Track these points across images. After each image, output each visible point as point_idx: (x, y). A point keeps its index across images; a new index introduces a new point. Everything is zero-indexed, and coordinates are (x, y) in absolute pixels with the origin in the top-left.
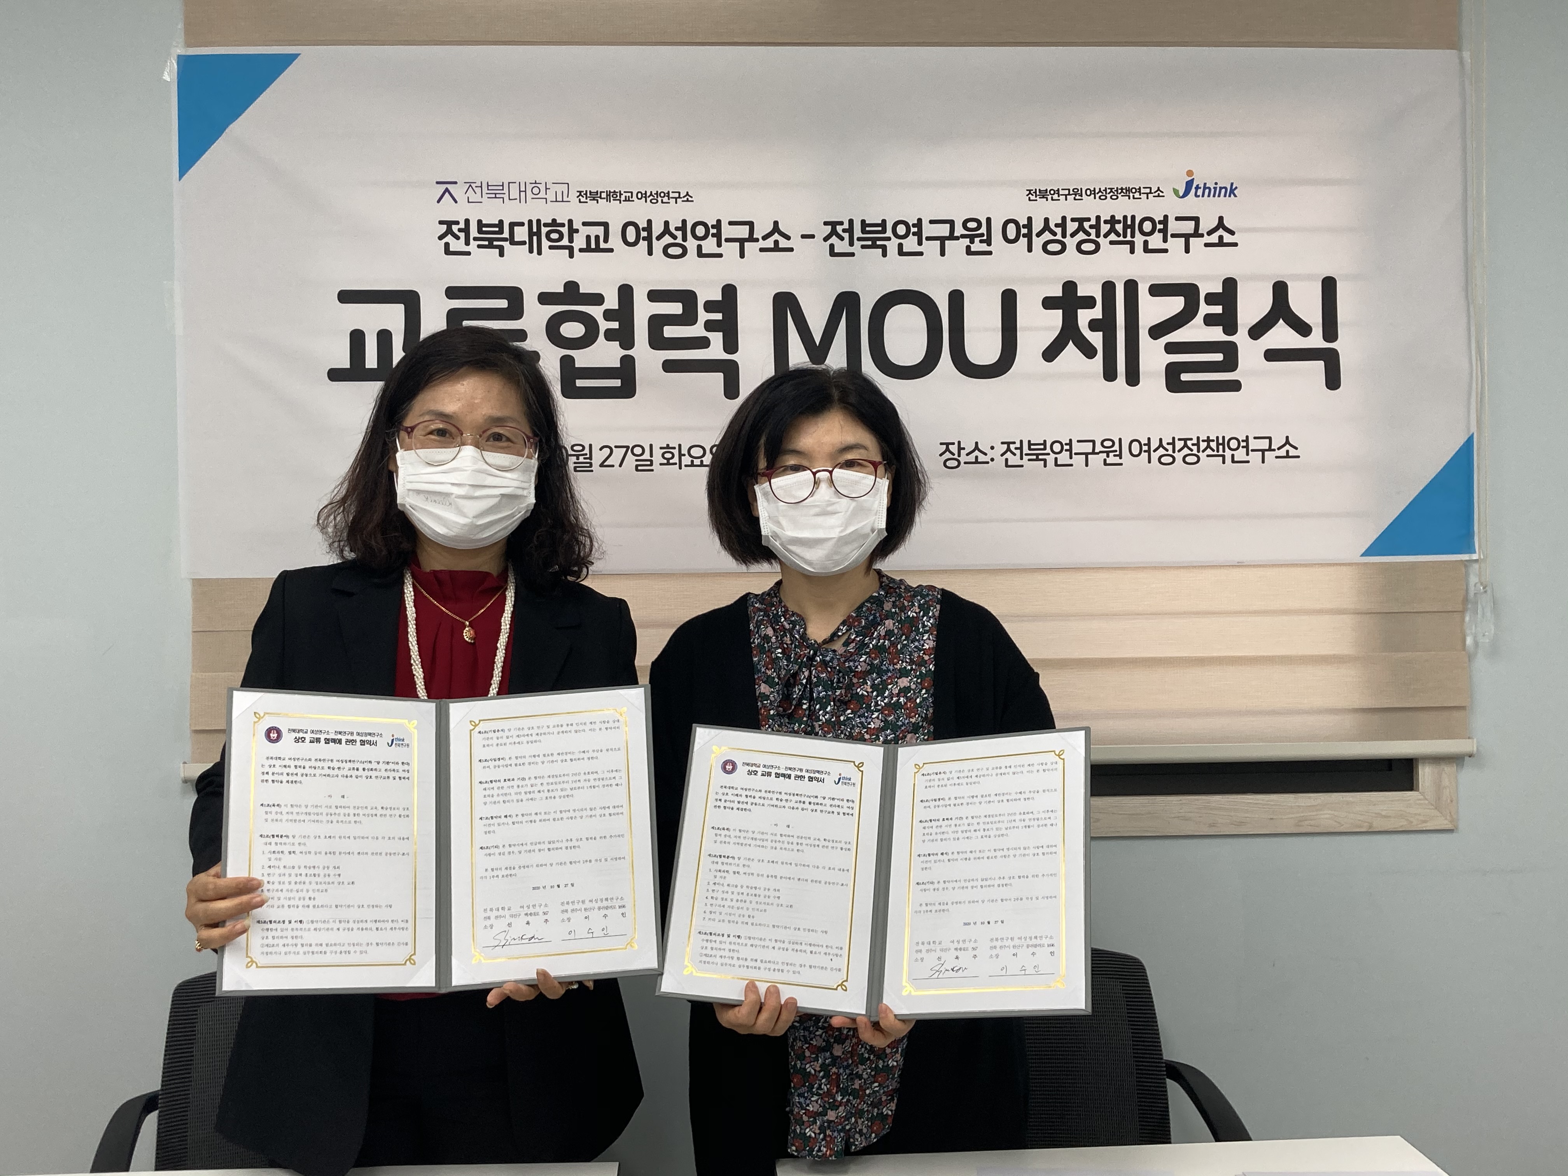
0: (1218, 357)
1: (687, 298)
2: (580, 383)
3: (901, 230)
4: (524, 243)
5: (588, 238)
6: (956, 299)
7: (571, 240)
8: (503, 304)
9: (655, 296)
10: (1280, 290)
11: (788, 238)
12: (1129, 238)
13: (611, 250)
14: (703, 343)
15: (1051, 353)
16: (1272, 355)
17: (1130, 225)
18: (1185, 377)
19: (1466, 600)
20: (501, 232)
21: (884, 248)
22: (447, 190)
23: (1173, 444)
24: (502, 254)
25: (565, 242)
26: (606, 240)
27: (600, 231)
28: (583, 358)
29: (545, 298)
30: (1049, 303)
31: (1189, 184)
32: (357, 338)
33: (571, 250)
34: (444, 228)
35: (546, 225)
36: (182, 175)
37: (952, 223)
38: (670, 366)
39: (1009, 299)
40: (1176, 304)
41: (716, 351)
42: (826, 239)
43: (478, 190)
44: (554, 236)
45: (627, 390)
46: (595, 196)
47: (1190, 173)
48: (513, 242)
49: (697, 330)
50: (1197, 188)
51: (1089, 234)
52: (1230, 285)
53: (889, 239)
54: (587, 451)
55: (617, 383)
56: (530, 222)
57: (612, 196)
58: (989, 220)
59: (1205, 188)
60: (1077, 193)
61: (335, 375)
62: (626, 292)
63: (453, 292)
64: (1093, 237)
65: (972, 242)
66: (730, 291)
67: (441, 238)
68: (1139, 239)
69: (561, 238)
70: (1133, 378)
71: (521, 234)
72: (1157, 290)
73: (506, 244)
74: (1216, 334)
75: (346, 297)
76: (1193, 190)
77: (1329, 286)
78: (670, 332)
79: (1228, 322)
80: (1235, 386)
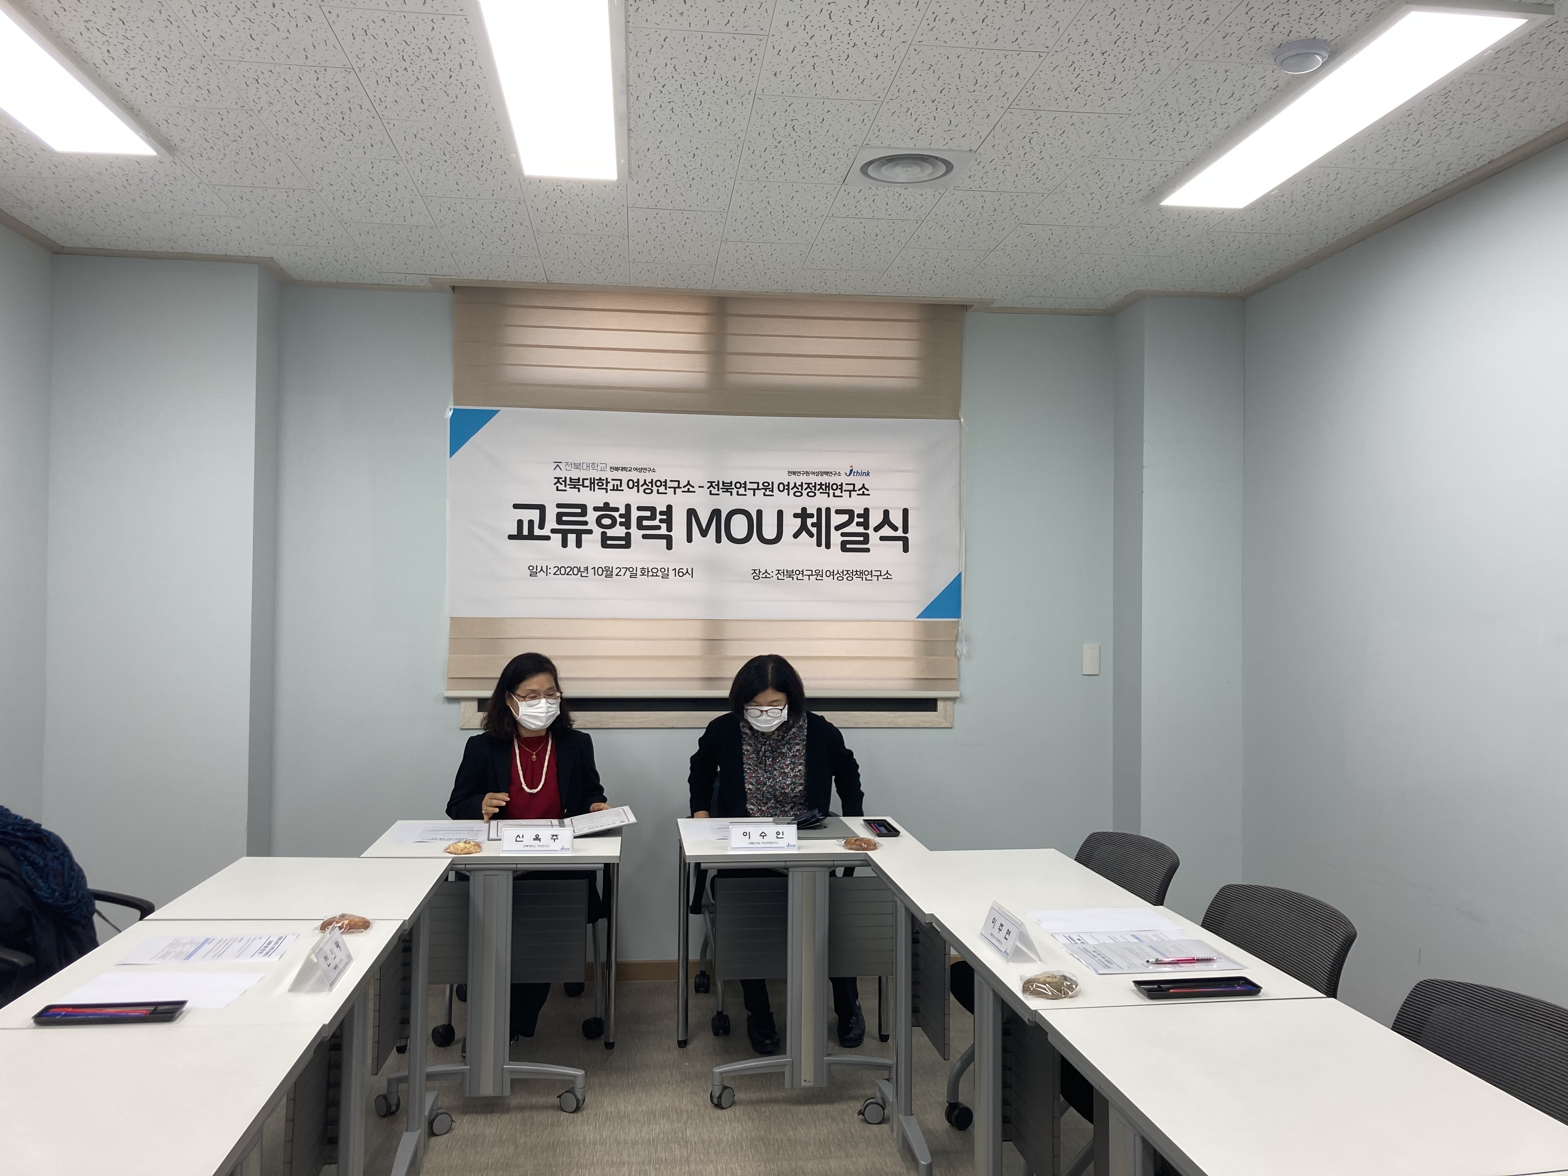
0: (862, 539)
1: (653, 510)
2: (609, 542)
3: (738, 485)
4: (588, 487)
5: (614, 485)
6: (759, 513)
7: (607, 486)
8: (579, 511)
9: (640, 509)
10: (886, 513)
11: (693, 487)
12: (827, 491)
13: (623, 490)
14: (659, 528)
15: (796, 535)
16: (882, 538)
17: (828, 486)
18: (848, 546)
19: (957, 637)
20: (579, 482)
21: (731, 492)
22: (558, 465)
23: (843, 572)
24: (579, 491)
25: (604, 486)
26: (621, 487)
27: (618, 483)
28: (610, 533)
29: (596, 509)
30: (796, 516)
31: (851, 471)
32: (520, 523)
33: (606, 489)
34: (556, 480)
35: (597, 480)
36: (451, 456)
37: (758, 483)
38: (645, 537)
39: (780, 514)
40: (845, 518)
41: (663, 531)
42: (708, 488)
43: (570, 465)
44: (600, 484)
45: (628, 545)
46: (617, 469)
47: (852, 467)
48: (584, 486)
49: (656, 523)
50: (854, 472)
51: (811, 489)
52: (867, 510)
53: (733, 489)
54: (611, 569)
55: (623, 543)
56: (591, 478)
57: (623, 469)
58: (772, 483)
59: (857, 472)
60: (807, 473)
61: (511, 537)
62: (628, 507)
63: (559, 506)
64: (813, 490)
65: (766, 491)
66: (669, 507)
67: (555, 484)
68: (831, 492)
69: (603, 485)
70: (828, 546)
71: (587, 483)
72: (838, 512)
73: (581, 487)
74: (861, 530)
75: (516, 506)
76: (853, 473)
77: (905, 512)
78: (645, 523)
79: (865, 525)
80: (868, 550)
